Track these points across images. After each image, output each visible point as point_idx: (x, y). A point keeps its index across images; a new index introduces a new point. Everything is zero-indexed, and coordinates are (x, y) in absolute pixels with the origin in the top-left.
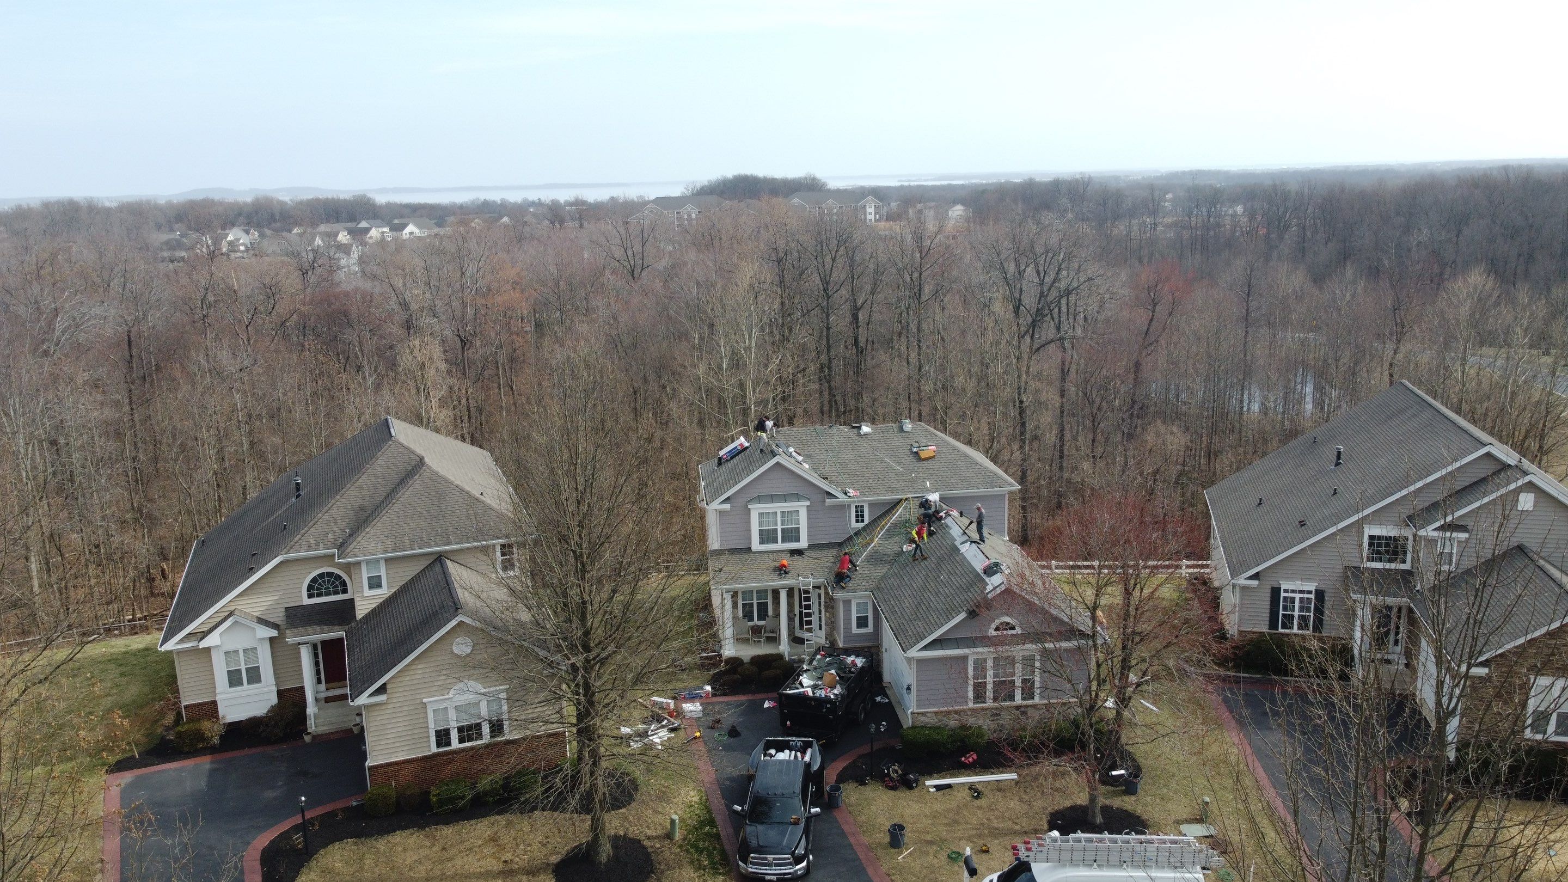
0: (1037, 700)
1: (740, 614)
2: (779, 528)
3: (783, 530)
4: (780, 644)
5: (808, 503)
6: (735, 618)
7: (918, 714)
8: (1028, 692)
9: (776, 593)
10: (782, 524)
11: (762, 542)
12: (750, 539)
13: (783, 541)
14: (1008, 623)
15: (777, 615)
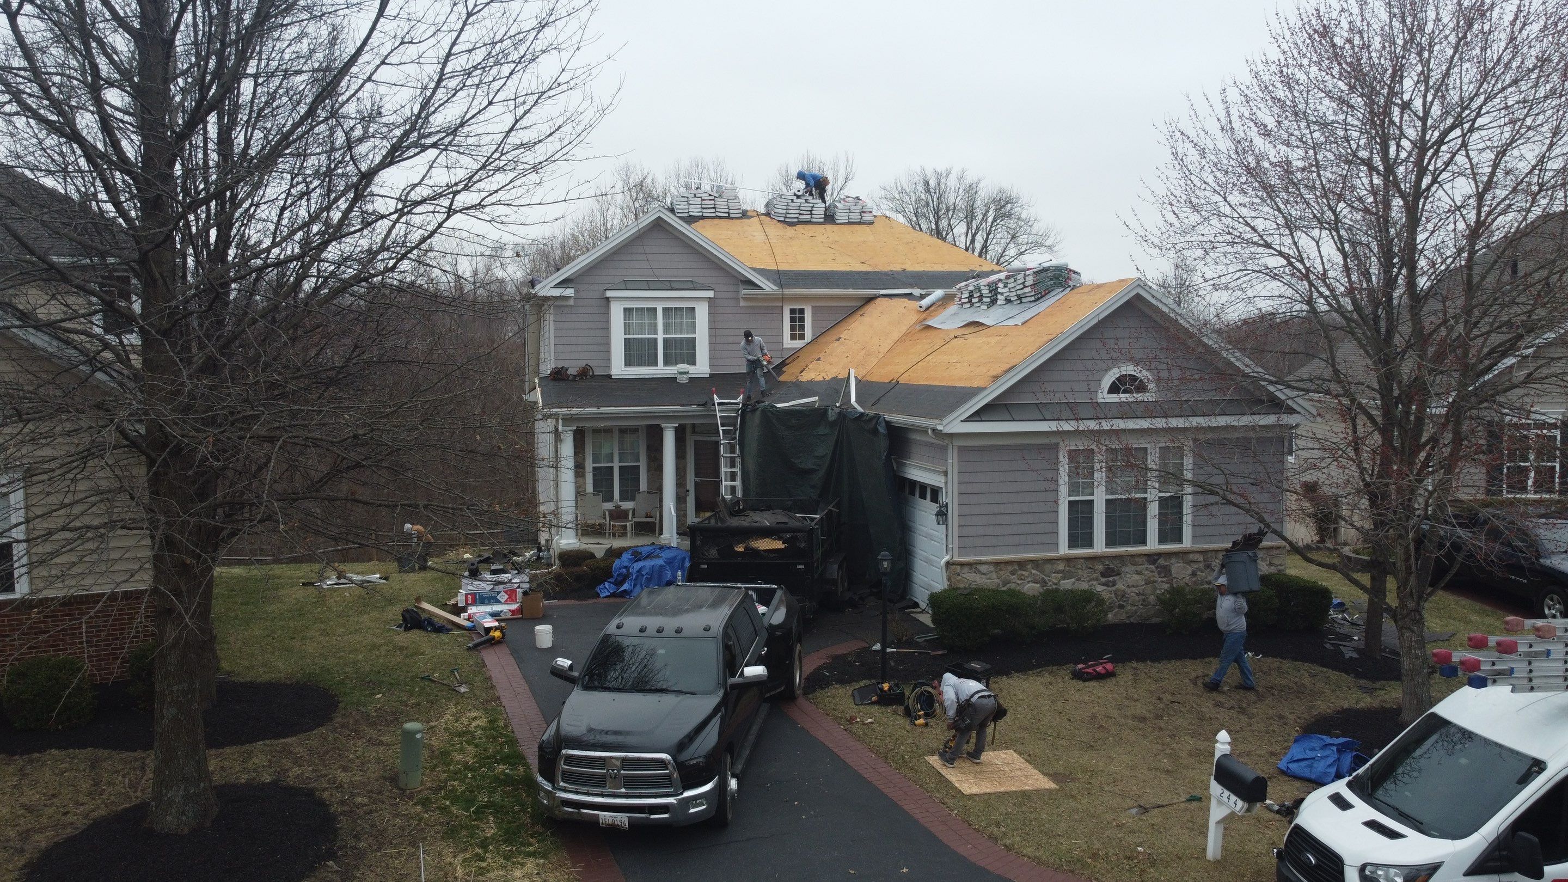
0: (1187, 543)
1: (590, 488)
2: (660, 337)
3: (666, 341)
4: (661, 533)
5: (710, 294)
6: (580, 492)
7: (962, 565)
8: (1171, 531)
9: (655, 435)
10: (665, 332)
11: (629, 362)
12: (608, 359)
13: (667, 363)
14: (1133, 378)
15: (657, 489)
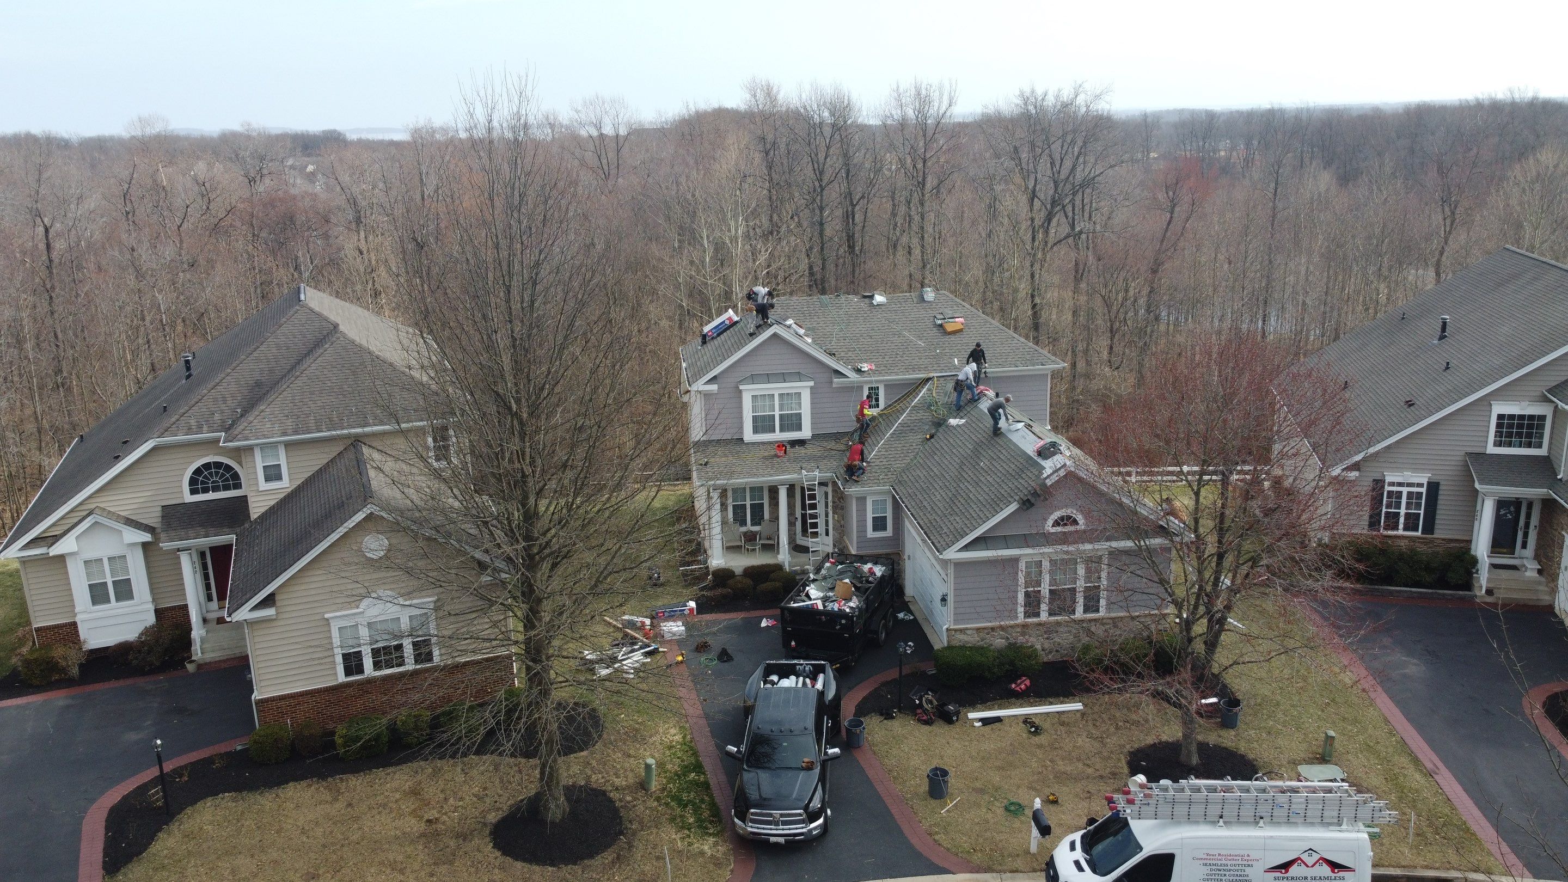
0: (1102, 613)
1: (731, 518)
2: (777, 413)
3: (781, 416)
4: (778, 553)
5: (812, 383)
6: (724, 523)
7: (956, 630)
8: (1091, 605)
9: (774, 491)
10: (780, 410)
11: (756, 430)
12: (741, 428)
13: (782, 430)
14: (1069, 517)
15: (775, 518)
